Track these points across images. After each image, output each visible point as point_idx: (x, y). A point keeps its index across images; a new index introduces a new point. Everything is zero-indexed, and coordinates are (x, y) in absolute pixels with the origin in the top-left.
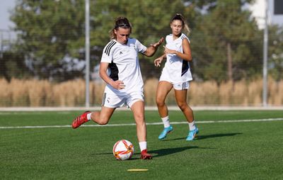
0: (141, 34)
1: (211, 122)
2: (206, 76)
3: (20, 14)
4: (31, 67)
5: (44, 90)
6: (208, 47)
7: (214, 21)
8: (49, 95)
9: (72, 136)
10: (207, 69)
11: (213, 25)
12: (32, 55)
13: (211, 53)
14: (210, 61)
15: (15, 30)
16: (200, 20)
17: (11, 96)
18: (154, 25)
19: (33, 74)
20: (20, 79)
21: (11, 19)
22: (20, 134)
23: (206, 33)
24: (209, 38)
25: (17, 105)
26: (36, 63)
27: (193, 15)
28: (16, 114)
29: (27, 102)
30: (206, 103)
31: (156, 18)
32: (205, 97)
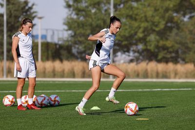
0: (146, 33)
1: (190, 89)
2: (186, 60)
3: (70, 21)
4: (76, 54)
5: (84, 68)
6: (188, 41)
7: (192, 25)
8: (87, 71)
9: (101, 97)
10: (187, 55)
11: (192, 28)
12: (77, 46)
13: (190, 45)
14: (190, 51)
15: (67, 30)
16: (184, 24)
17: (63, 71)
18: (154, 28)
19: (77, 58)
20: (69, 61)
21: (64, 24)
22: (69, 95)
23: (187, 33)
24: (189, 36)
25: (67, 77)
26: (79, 51)
27: (179, 22)
28: (66, 82)
29: (73, 75)
30: (187, 77)
31: (155, 24)
32: (186, 73)
